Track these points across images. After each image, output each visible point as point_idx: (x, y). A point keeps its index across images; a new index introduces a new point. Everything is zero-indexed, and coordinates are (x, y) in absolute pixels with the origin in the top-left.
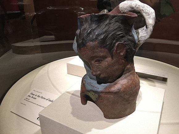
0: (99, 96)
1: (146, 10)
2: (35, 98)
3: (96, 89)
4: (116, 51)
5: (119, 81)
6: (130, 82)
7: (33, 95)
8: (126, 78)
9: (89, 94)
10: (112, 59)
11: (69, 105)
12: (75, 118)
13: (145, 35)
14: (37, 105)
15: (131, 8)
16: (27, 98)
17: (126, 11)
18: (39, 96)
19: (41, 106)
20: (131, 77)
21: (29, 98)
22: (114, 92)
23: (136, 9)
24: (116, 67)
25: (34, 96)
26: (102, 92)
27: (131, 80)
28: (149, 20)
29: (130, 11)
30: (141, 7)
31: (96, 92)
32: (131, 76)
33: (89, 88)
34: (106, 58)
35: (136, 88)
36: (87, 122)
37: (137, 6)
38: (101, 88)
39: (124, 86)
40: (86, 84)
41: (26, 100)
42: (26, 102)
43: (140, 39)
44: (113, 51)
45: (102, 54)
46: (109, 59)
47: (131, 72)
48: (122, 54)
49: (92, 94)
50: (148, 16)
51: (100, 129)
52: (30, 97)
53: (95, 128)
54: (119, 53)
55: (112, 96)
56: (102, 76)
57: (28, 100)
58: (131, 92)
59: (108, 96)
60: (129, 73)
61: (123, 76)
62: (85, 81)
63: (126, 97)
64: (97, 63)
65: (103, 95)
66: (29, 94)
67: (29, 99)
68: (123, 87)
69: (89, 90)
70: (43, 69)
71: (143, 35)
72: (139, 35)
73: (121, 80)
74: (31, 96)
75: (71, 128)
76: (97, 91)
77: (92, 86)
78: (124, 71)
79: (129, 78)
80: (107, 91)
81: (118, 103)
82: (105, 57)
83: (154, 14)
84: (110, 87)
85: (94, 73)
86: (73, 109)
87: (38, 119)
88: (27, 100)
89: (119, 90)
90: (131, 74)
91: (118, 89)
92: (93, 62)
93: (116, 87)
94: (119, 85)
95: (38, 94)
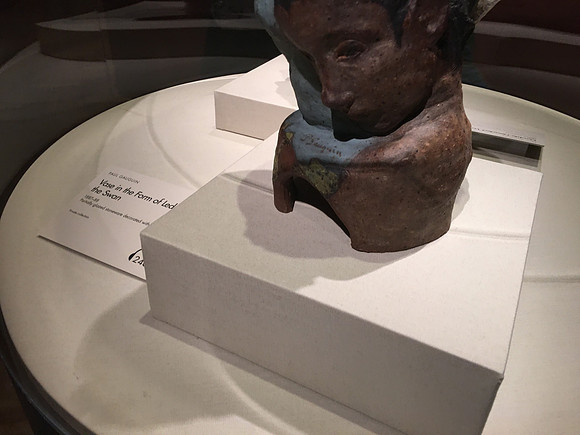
0: (342, 179)
2: (117, 198)
3: (331, 154)
4: (416, 13)
5: (411, 128)
6: (447, 133)
7: (110, 186)
8: (433, 119)
9: (307, 172)
10: (399, 44)
11: (237, 210)
12: (259, 249)
14: (126, 216)
16: (89, 197)
18: (128, 192)
19: (137, 220)
20: (450, 117)
21: (95, 195)
22: (394, 162)
24: (406, 77)
25: (113, 192)
26: (351, 165)
27: (450, 125)
31: (330, 165)
32: (452, 113)
33: (305, 152)
34: (378, 40)
36: (300, 261)
38: (348, 151)
39: (428, 144)
40: (296, 143)
41: (88, 200)
42: (86, 209)
44: (405, 13)
45: (364, 25)
46: (388, 45)
47: (451, 101)
48: (434, 30)
49: (319, 174)
51: (341, 279)
52: (98, 192)
53: (325, 276)
55: (385, 178)
56: (356, 107)
57: (94, 202)
58: (446, 165)
59: (373, 176)
60: (445, 104)
61: (426, 113)
62: (294, 133)
63: (431, 181)
64: (342, 60)
65: (353, 174)
66: (96, 183)
67: (97, 200)
68: (425, 147)
69: (308, 158)
70: (133, 110)
73: (419, 125)
74: (104, 189)
75: (250, 274)
76: (335, 160)
77: (316, 145)
79: (443, 119)
80: (370, 159)
81: (401, 200)
82: (372, 38)
84: (382, 147)
85: (331, 97)
86: (250, 224)
87: (133, 259)
88: (91, 203)
89: (411, 155)
90: (451, 106)
91: (408, 154)
92: (330, 56)
93: (401, 145)
94: (411, 140)
95: (126, 185)
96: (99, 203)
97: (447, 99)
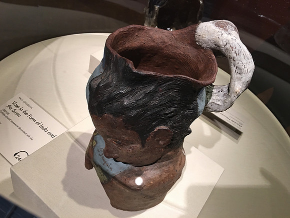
0: (109, 182)
1: (240, 63)
2: (19, 115)
3: (107, 168)
4: (153, 138)
5: (147, 170)
7: (17, 107)
10: (143, 146)
13: (219, 103)
14: (20, 128)
15: (215, 45)
16: (4, 110)
17: (204, 45)
18: (26, 113)
19: (24, 133)
20: (169, 167)
21: (7, 109)
22: (132, 188)
23: (224, 50)
25: (18, 111)
27: (168, 172)
28: (236, 83)
30: (234, 52)
31: (105, 173)
32: (171, 165)
33: (97, 159)
37: (228, 46)
39: (152, 182)
41: (4, 113)
42: (2, 118)
43: (210, 106)
44: (147, 137)
46: (137, 146)
47: (171, 161)
48: (162, 144)
49: (100, 173)
50: (238, 75)
52: (10, 108)
54: (158, 141)
55: (128, 191)
57: (6, 115)
59: (122, 188)
62: (96, 143)
63: (151, 194)
64: (115, 143)
65: (114, 182)
66: (10, 102)
67: (8, 114)
68: (150, 184)
69: (97, 163)
70: (49, 47)
71: (217, 103)
72: (210, 98)
73: (152, 169)
74: (14, 107)
76: (108, 172)
77: (103, 158)
80: (123, 181)
82: (130, 142)
83: (250, 75)
84: (130, 177)
85: (107, 155)
87: (16, 156)
88: (4, 115)
89: (141, 187)
90: (171, 162)
92: (109, 139)
95: (25, 108)
96: (9, 116)
97: (169, 160)
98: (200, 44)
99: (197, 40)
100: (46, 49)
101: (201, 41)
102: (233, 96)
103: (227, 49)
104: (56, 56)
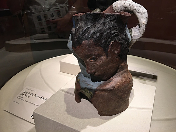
0: (94, 94)
1: (139, 10)
3: (91, 87)
4: (111, 49)
5: (113, 79)
6: (124, 80)
7: (26, 93)
8: (120, 76)
9: (84, 92)
10: (107, 57)
13: (137, 34)
15: (124, 7)
17: (119, 10)
19: (34, 104)
20: (125, 75)
22: (109, 89)
23: (129, 9)
27: (125, 77)
28: (142, 20)
29: (124, 11)
30: (134, 7)
31: (91, 90)
34: (101, 56)
35: (129, 86)
37: (130, 6)
43: (133, 38)
44: (108, 49)
45: (97, 52)
46: (104, 57)
49: (87, 92)
50: (141, 16)
51: (95, 126)
53: (90, 125)
54: (114, 51)
56: (97, 74)
60: (123, 71)
61: (117, 74)
64: (92, 61)
65: (97, 92)
66: (22, 92)
70: (36, 67)
72: (132, 34)
74: (24, 94)
78: (118, 69)
79: (123, 76)
81: (112, 100)
82: (100, 56)
85: (89, 71)
86: (67, 107)
87: (32, 117)
90: (125, 72)
92: (88, 60)
93: (110, 84)
94: (113, 83)
95: (31, 92)
96: (23, 99)
97: (123, 70)
98: (117, 11)
99: (114, 10)
100: (34, 68)
101: (117, 9)
102: (142, 26)
103: (131, 7)
104: (40, 70)
